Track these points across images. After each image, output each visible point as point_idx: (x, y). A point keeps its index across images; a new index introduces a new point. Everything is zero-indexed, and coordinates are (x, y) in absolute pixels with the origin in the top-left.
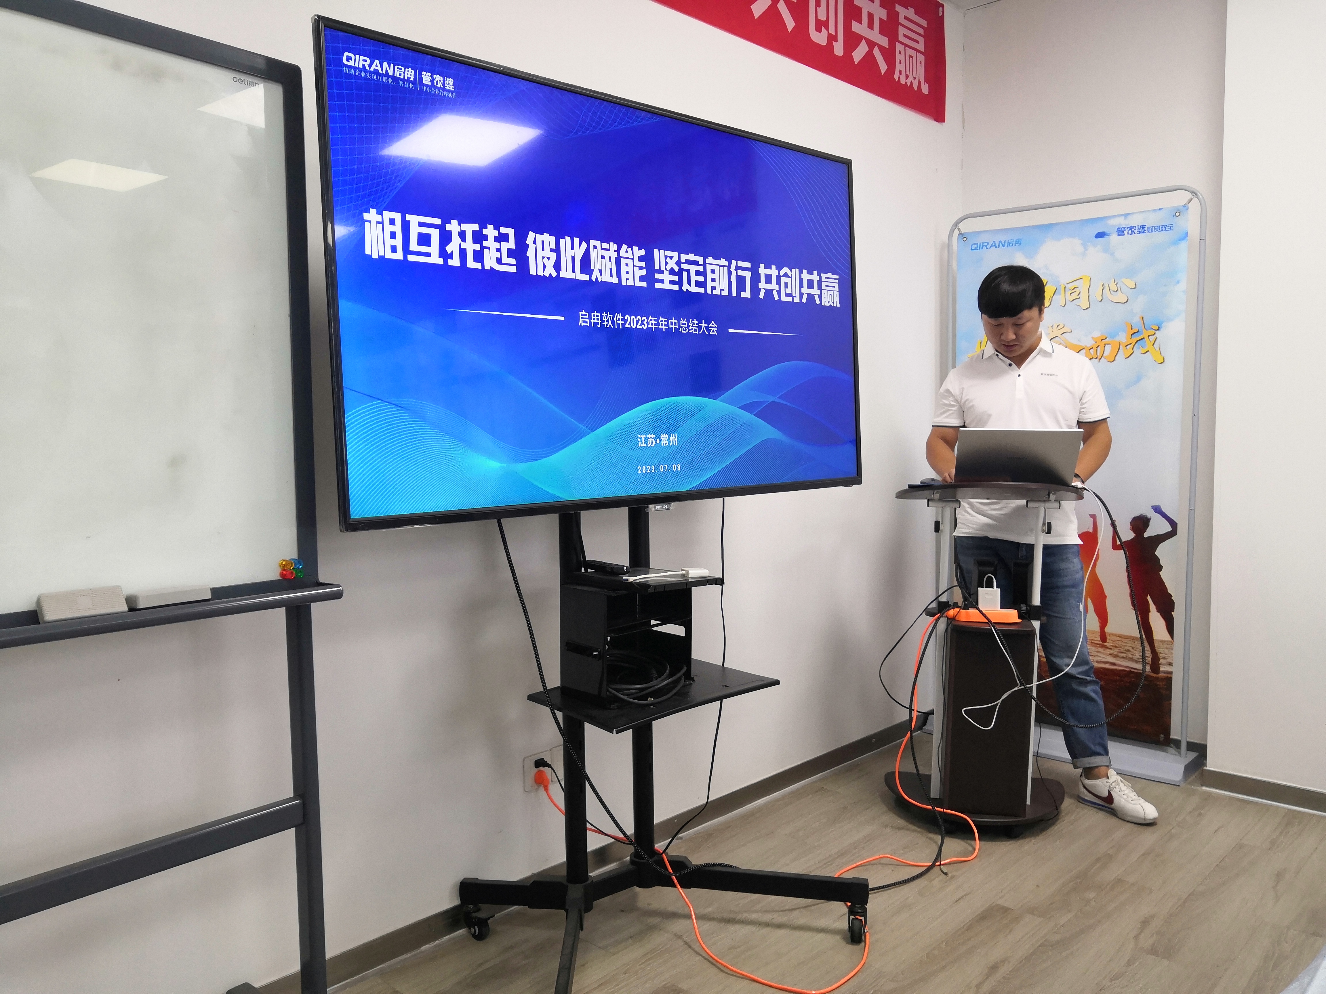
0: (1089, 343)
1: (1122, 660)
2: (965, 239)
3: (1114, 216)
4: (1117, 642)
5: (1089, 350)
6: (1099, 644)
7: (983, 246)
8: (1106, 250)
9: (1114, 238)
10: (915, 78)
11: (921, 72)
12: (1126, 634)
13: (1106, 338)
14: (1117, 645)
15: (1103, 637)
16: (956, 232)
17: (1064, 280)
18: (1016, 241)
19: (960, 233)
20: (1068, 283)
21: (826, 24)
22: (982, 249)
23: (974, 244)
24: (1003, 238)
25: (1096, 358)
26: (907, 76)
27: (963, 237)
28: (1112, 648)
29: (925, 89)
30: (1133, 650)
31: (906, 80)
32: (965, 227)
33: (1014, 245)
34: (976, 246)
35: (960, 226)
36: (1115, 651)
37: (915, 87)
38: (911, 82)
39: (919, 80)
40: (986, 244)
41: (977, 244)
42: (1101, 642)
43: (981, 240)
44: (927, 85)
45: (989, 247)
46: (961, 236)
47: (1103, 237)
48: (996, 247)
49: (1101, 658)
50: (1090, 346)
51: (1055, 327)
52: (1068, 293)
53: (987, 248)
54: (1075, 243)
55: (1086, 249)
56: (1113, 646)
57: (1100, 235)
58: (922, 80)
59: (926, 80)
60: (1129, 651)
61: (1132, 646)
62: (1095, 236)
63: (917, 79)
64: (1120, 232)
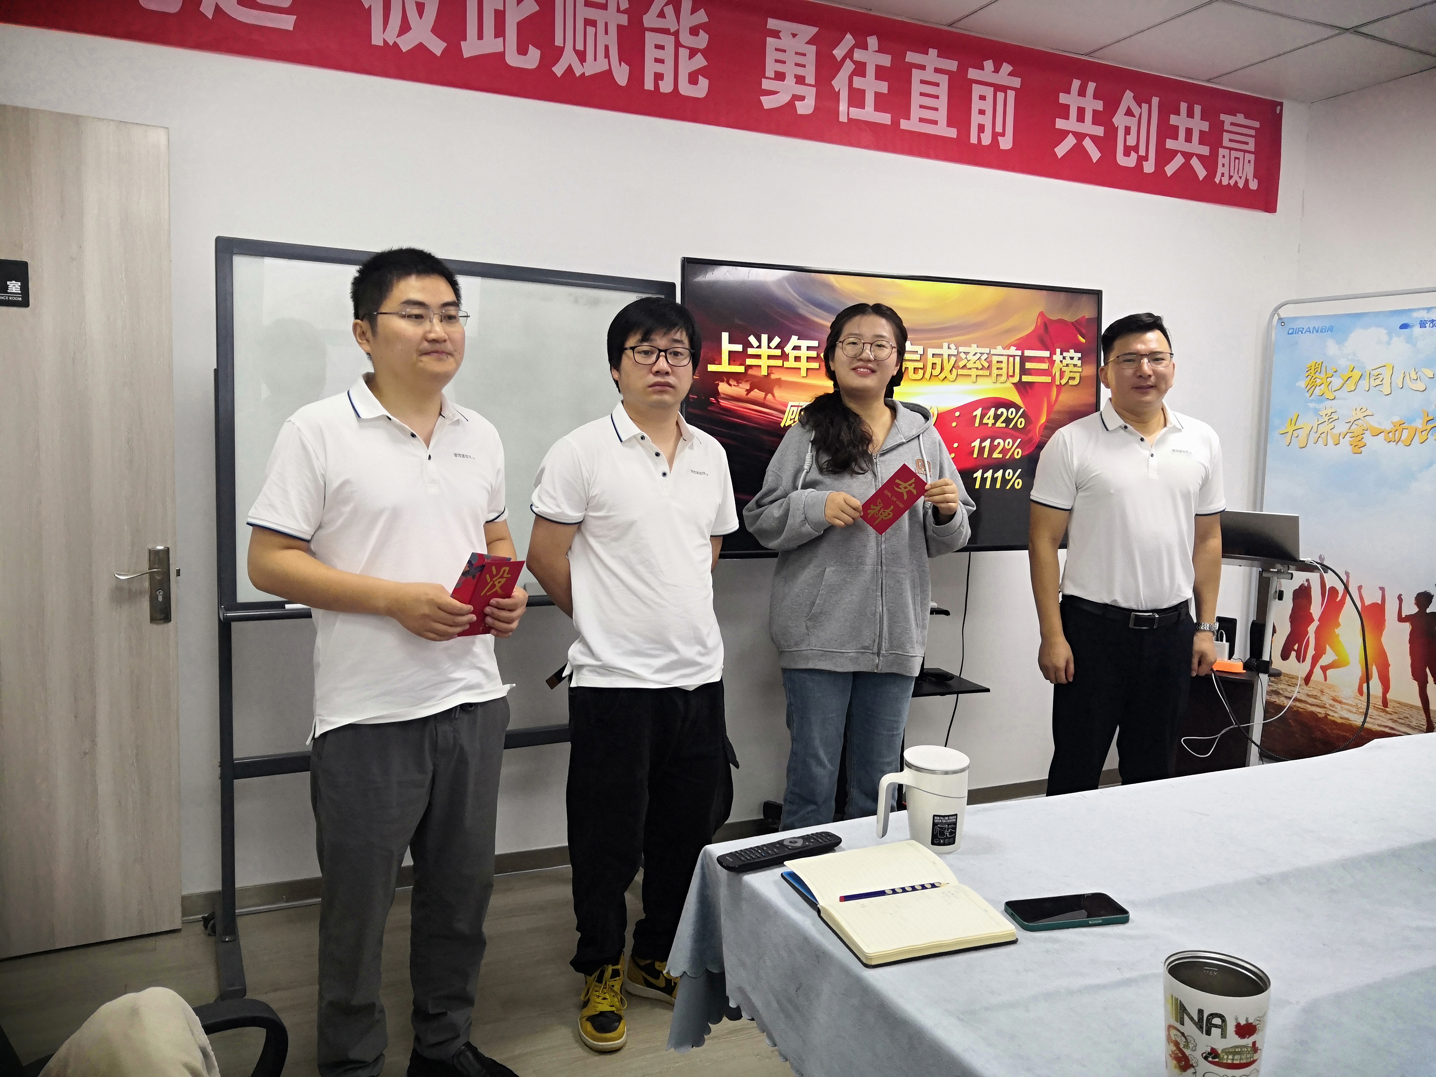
0: (1387, 426)
1: (1400, 725)
2: (1283, 324)
3: (1418, 309)
4: (1398, 709)
5: (1388, 433)
6: (1381, 709)
7: (1299, 331)
8: (1409, 340)
9: (1417, 330)
10: (1240, 178)
11: (1249, 170)
12: (1405, 702)
13: (1404, 423)
14: (1397, 712)
15: (1385, 703)
16: (1276, 317)
17: (1369, 367)
18: (1328, 328)
19: (1279, 319)
20: (1372, 370)
21: (1136, 149)
22: (1298, 333)
23: (1292, 329)
24: (1317, 324)
25: (1395, 441)
26: (1231, 177)
27: (1282, 321)
28: (1393, 713)
29: (1254, 185)
30: (1410, 718)
31: (1229, 180)
32: (1284, 313)
33: (1326, 331)
34: (1292, 330)
35: (1280, 311)
36: (1395, 717)
37: (1241, 185)
38: (1236, 182)
39: (1246, 178)
40: (1302, 329)
41: (1293, 329)
42: (1383, 707)
43: (1296, 325)
44: (1256, 181)
45: (1304, 332)
46: (1280, 320)
47: (1406, 329)
48: (1310, 333)
49: (1383, 722)
50: (1389, 430)
51: (1359, 409)
52: (1372, 380)
53: (1302, 333)
54: (1382, 332)
55: (1391, 339)
56: (1393, 712)
57: (1404, 326)
58: (1250, 177)
59: (1255, 176)
60: (1407, 718)
61: (1410, 713)
62: (1400, 327)
63: (1243, 179)
64: (1423, 324)
